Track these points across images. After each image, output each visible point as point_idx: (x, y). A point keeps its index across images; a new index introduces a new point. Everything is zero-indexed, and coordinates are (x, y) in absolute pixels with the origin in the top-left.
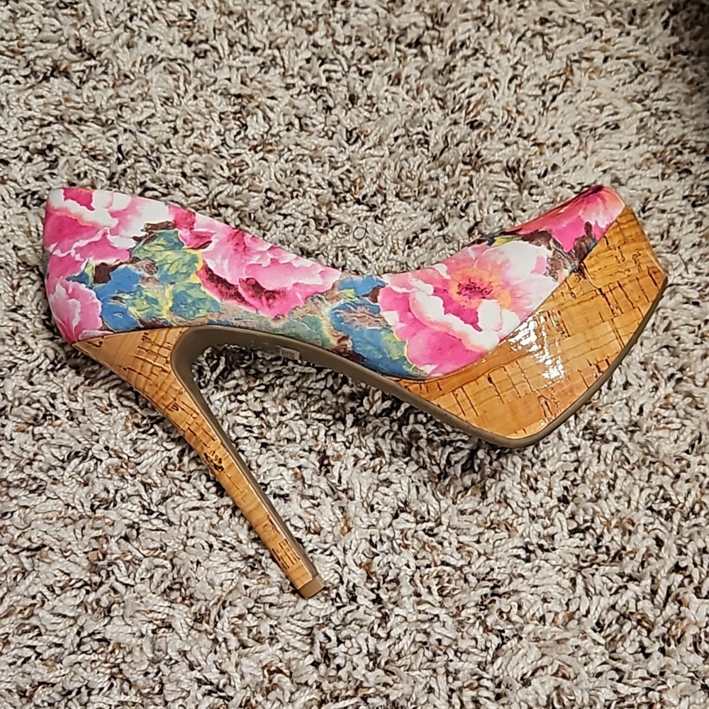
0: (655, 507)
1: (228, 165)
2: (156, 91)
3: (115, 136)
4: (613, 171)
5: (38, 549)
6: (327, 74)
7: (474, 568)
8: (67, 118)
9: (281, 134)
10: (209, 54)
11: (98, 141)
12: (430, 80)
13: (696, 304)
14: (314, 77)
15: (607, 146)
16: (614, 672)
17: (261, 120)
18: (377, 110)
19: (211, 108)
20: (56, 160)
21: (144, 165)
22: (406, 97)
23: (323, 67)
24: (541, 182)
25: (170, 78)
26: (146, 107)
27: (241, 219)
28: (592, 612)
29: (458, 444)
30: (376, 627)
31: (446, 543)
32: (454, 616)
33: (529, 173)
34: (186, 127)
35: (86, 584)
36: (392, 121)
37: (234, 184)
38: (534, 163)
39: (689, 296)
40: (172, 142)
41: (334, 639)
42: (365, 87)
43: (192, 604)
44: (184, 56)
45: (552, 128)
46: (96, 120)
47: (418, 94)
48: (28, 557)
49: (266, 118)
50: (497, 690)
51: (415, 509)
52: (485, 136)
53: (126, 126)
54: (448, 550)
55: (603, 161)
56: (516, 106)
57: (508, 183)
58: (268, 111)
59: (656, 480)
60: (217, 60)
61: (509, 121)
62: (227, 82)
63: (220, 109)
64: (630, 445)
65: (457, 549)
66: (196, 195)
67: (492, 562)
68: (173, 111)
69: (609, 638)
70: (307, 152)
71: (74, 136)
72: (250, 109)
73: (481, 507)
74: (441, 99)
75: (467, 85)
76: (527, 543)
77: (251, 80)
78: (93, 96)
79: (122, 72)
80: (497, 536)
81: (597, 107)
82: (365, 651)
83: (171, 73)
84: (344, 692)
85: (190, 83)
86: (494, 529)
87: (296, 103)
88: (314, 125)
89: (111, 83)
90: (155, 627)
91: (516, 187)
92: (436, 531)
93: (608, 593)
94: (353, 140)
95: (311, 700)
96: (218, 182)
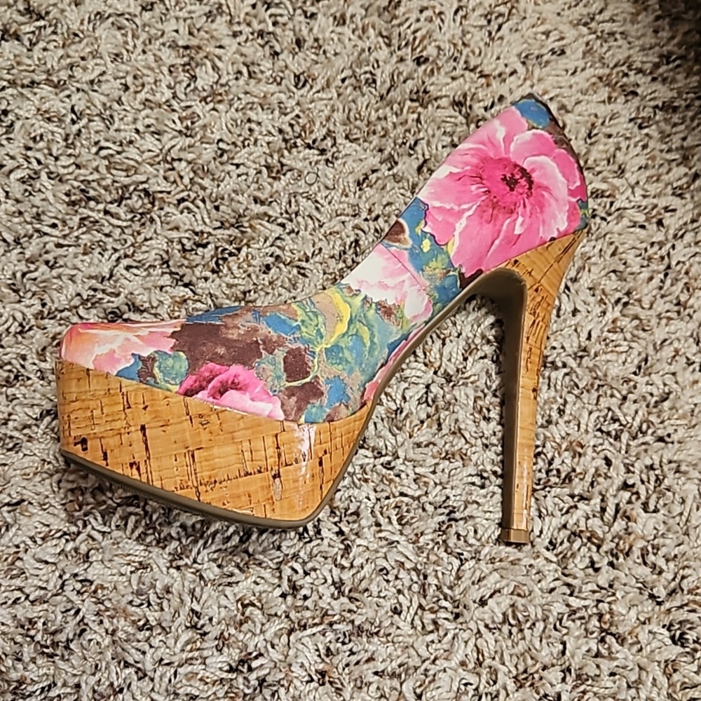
0: (604, 429)
1: (179, 118)
2: (106, 48)
3: (69, 96)
4: (559, 99)
5: (18, 503)
6: (273, 19)
7: (431, 498)
8: (19, 82)
9: (230, 83)
10: (155, 6)
11: (52, 102)
12: (375, 18)
13: (643, 227)
14: (260, 22)
15: (553, 73)
16: (565, 587)
17: (210, 71)
18: (325, 52)
19: (160, 62)
20: (12, 125)
21: (98, 124)
22: (352, 37)
23: (269, 12)
24: (488, 115)
25: (118, 34)
26: (96, 65)
27: (194, 172)
28: (544, 532)
29: (413, 380)
30: (339, 558)
31: (403, 475)
32: (414, 543)
33: (476, 106)
34: (136, 82)
35: (65, 534)
36: (339, 63)
37: (187, 136)
38: (480, 95)
39: (636, 219)
40: (123, 99)
41: (301, 571)
42: (311, 30)
43: (166, 546)
44: (131, 10)
45: (498, 58)
46: (48, 82)
47: (364, 32)
48: (9, 512)
49: (214, 67)
50: (456, 610)
51: (372, 445)
52: (432, 71)
53: (78, 85)
54: (405, 482)
55: (549, 88)
56: (461, 39)
57: (456, 117)
58: (216, 60)
59: (604, 403)
60: (164, 11)
61: (456, 54)
62: (174, 34)
63: (169, 62)
64: (578, 370)
65: (415, 480)
66: (150, 151)
67: (448, 491)
68: (124, 67)
69: (561, 556)
70: (256, 100)
71: (28, 99)
72: (199, 61)
73: (436, 439)
74: (387, 37)
75: (412, 20)
76: (481, 471)
77: (199, 30)
78: (44, 57)
79: (71, 31)
80: (452, 466)
81: (543, 33)
82: (330, 581)
83: (119, 28)
84: (310, 621)
85: (138, 38)
86: (449, 459)
87: (244, 50)
88: (262, 72)
89: (61, 43)
90: (133, 569)
91: (464, 121)
92: (393, 464)
93: (559, 514)
94: (301, 84)
95: (281, 629)
96: (170, 136)
